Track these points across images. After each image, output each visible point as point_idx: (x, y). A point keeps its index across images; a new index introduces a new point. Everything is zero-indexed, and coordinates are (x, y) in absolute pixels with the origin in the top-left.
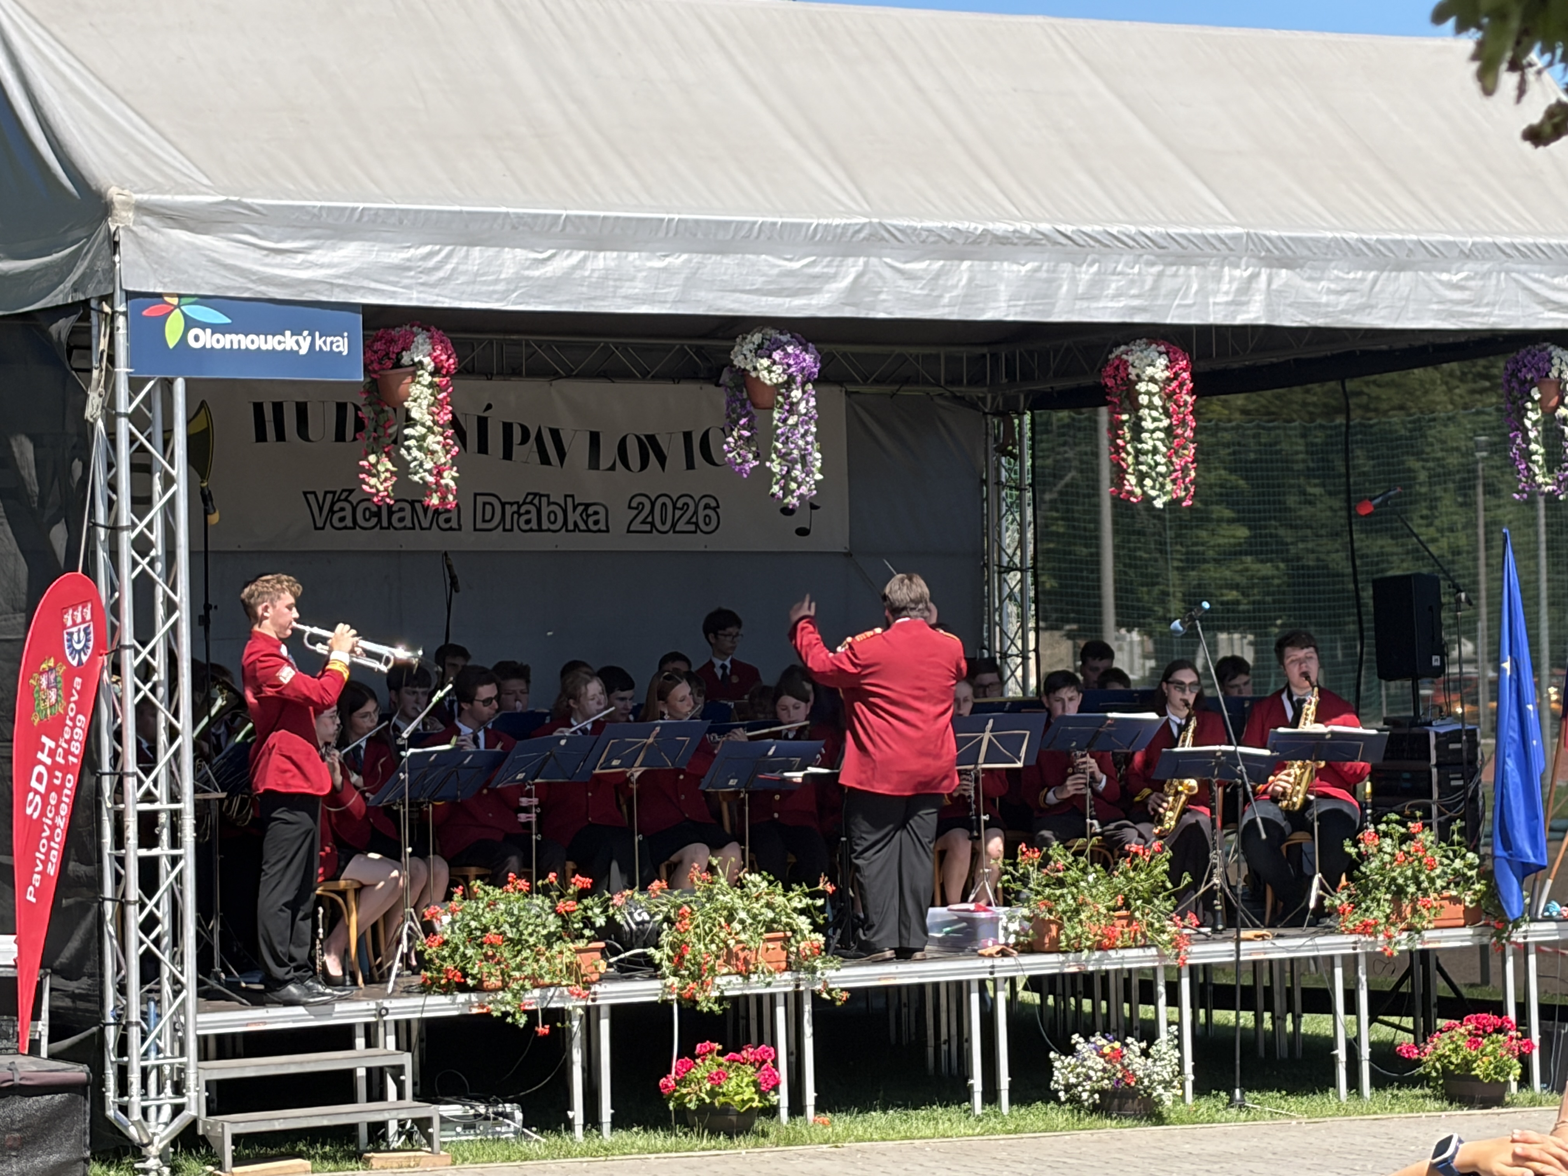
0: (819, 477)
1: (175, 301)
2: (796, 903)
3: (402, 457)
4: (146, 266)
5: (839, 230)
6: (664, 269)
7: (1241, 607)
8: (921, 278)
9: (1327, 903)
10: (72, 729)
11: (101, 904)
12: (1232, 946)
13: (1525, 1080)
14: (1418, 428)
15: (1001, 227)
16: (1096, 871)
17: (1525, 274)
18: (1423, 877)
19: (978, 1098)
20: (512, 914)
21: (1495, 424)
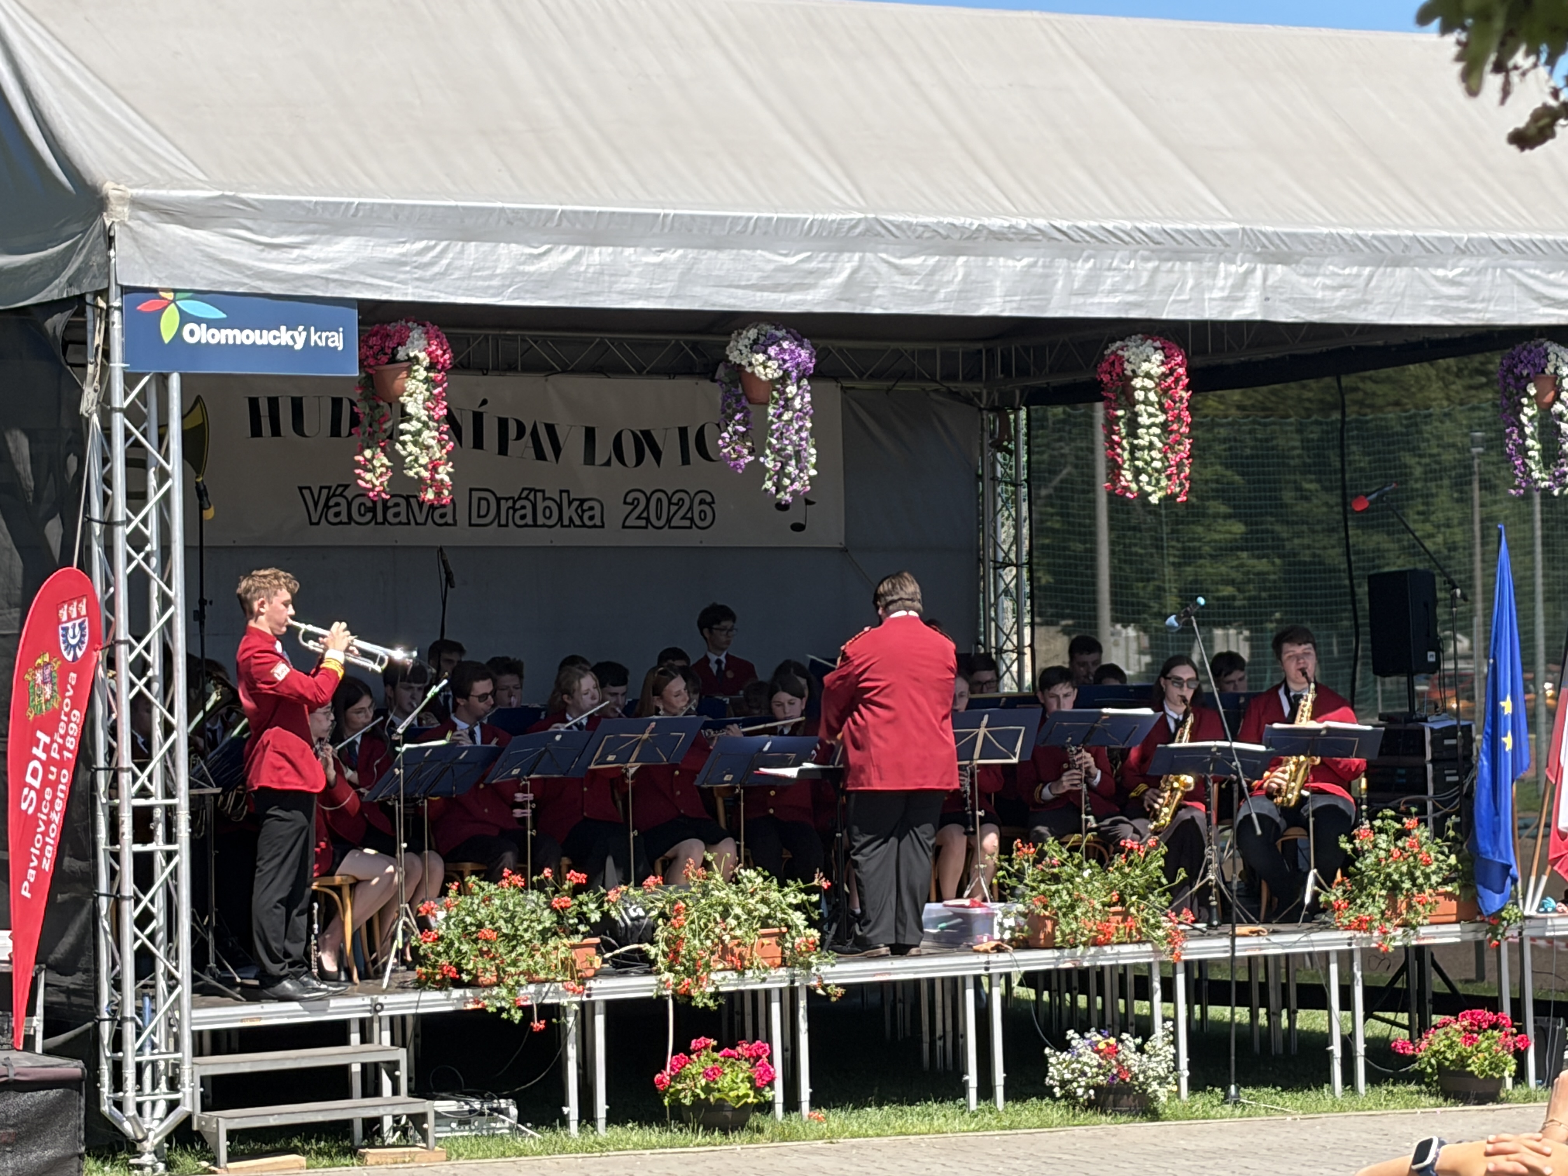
0: (813, 472)
1: (170, 296)
2: (791, 899)
3: (397, 452)
4: (141, 261)
5: (835, 226)
6: (659, 265)
7: (1237, 603)
8: (915, 273)
9: (1322, 899)
10: (67, 724)
11: (96, 900)
12: (1226, 942)
13: (1520, 1076)
14: (1413, 424)
15: (996, 223)
16: (1091, 867)
17: (1520, 269)
18: (1418, 873)
19: (973, 1093)
20: (506, 910)
21: (1490, 420)
